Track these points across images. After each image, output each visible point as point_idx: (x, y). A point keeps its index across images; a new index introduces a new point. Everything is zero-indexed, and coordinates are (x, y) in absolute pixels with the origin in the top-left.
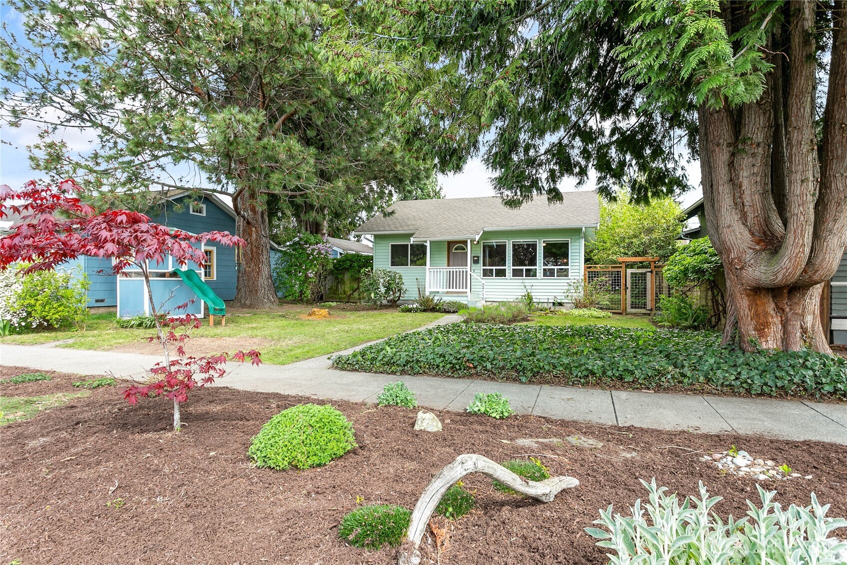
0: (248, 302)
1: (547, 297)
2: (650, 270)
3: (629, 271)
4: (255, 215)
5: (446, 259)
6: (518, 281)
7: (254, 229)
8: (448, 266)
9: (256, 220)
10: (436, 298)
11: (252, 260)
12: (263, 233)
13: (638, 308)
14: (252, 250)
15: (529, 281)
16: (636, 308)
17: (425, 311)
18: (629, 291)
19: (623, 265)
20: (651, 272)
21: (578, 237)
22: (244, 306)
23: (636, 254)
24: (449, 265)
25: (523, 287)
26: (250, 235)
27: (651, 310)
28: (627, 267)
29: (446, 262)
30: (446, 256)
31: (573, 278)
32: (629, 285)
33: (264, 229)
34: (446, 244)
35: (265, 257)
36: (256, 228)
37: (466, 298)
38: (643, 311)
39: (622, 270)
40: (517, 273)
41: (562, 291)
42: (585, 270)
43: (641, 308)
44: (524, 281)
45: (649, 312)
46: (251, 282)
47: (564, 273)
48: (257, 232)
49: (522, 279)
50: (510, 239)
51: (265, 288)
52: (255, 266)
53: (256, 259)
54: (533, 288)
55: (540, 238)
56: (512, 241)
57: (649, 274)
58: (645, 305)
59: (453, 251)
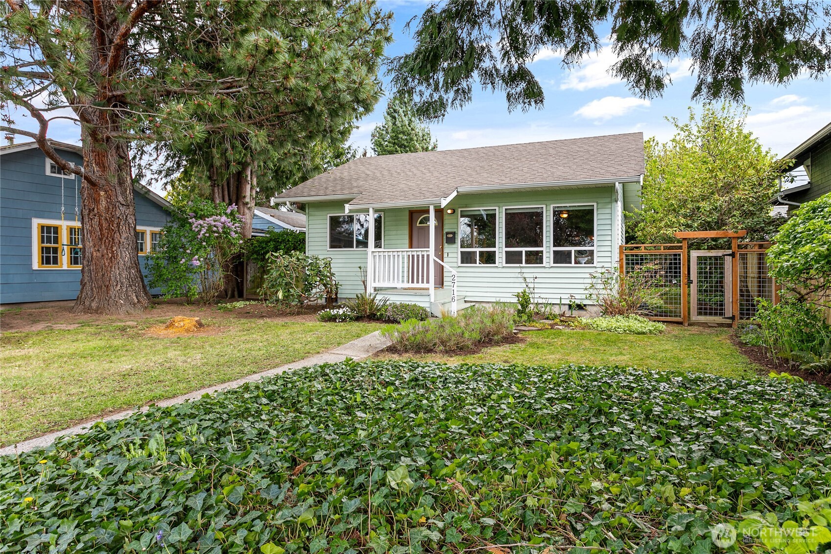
0: (94, 305)
1: (558, 296)
2: (730, 252)
3: (694, 254)
4: (104, 171)
5: (407, 237)
6: (514, 270)
7: (102, 193)
9: (106, 180)
11: (101, 240)
12: (121, 199)
13: (711, 314)
14: (100, 225)
15: (530, 271)
16: (706, 314)
18: (694, 287)
19: (685, 245)
20: (733, 255)
21: (608, 200)
22: (88, 310)
23: (706, 226)
24: (411, 246)
25: (522, 280)
26: (97, 201)
27: (733, 318)
28: (690, 247)
29: (407, 241)
30: (407, 232)
31: (601, 265)
32: (694, 276)
33: (124, 193)
34: (407, 214)
35: (124, 235)
36: (106, 191)
38: (719, 319)
39: (683, 253)
40: (513, 258)
41: (583, 286)
42: (621, 252)
43: (716, 314)
44: (524, 270)
45: (729, 321)
46: (100, 274)
47: (586, 258)
48: (108, 197)
49: (521, 267)
50: (501, 205)
51: (122, 283)
52: (107, 249)
53: (107, 238)
54: (536, 280)
55: (548, 203)
56: (504, 208)
57: (728, 259)
58: (722, 309)
59: (418, 225)
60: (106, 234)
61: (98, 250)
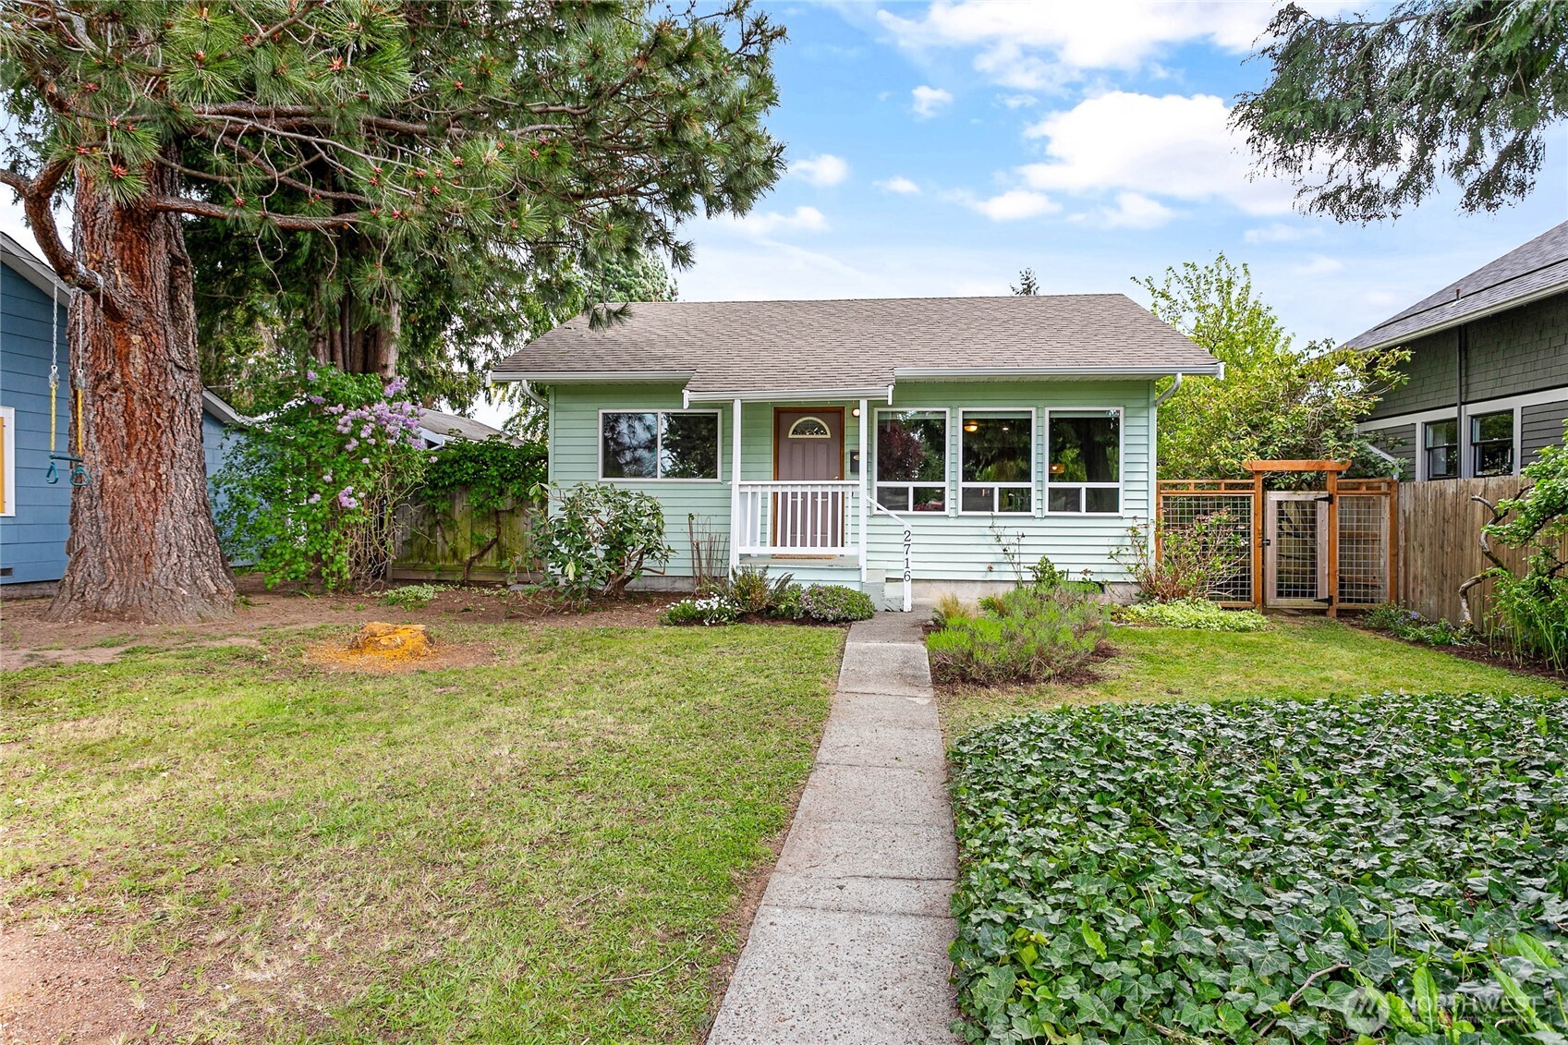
0: (111, 600)
2: (1324, 494)
3: (1274, 496)
4: (141, 287)
5: (771, 459)
6: (979, 523)
7: (136, 339)
8: (777, 477)
9: (146, 306)
10: (774, 575)
11: (128, 447)
12: (175, 354)
13: (1296, 594)
14: (129, 413)
15: (1012, 524)
16: (1288, 595)
17: (742, 618)
18: (1271, 552)
19: (1258, 481)
20: (1330, 499)
21: (1143, 403)
22: (96, 612)
23: (1287, 453)
25: (993, 540)
26: (123, 358)
27: (1329, 600)
28: (1268, 485)
29: (770, 467)
30: (770, 449)
31: (1133, 514)
32: (1271, 532)
33: (181, 342)
34: (771, 414)
35: (182, 439)
36: (145, 335)
37: (853, 576)
38: (1307, 603)
39: (1254, 496)
40: (975, 501)
41: (1106, 551)
42: (1158, 493)
43: (1304, 595)
44: (998, 523)
45: (1324, 606)
46: (126, 529)
47: (1104, 502)
48: (150, 348)
49: (993, 517)
50: (955, 404)
51: (181, 549)
52: (144, 470)
53: (145, 444)
54: (1023, 541)
55: (1040, 404)
56: (961, 410)
57: (1323, 507)
58: (1312, 587)
59: (790, 436)
60: (142, 436)
61: (120, 472)
